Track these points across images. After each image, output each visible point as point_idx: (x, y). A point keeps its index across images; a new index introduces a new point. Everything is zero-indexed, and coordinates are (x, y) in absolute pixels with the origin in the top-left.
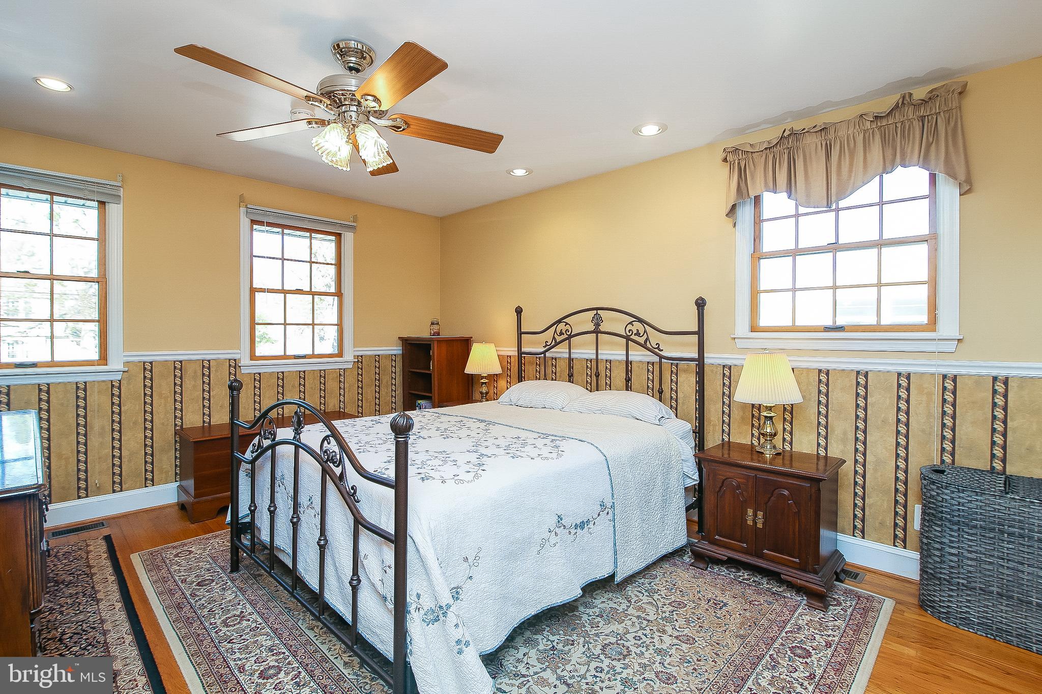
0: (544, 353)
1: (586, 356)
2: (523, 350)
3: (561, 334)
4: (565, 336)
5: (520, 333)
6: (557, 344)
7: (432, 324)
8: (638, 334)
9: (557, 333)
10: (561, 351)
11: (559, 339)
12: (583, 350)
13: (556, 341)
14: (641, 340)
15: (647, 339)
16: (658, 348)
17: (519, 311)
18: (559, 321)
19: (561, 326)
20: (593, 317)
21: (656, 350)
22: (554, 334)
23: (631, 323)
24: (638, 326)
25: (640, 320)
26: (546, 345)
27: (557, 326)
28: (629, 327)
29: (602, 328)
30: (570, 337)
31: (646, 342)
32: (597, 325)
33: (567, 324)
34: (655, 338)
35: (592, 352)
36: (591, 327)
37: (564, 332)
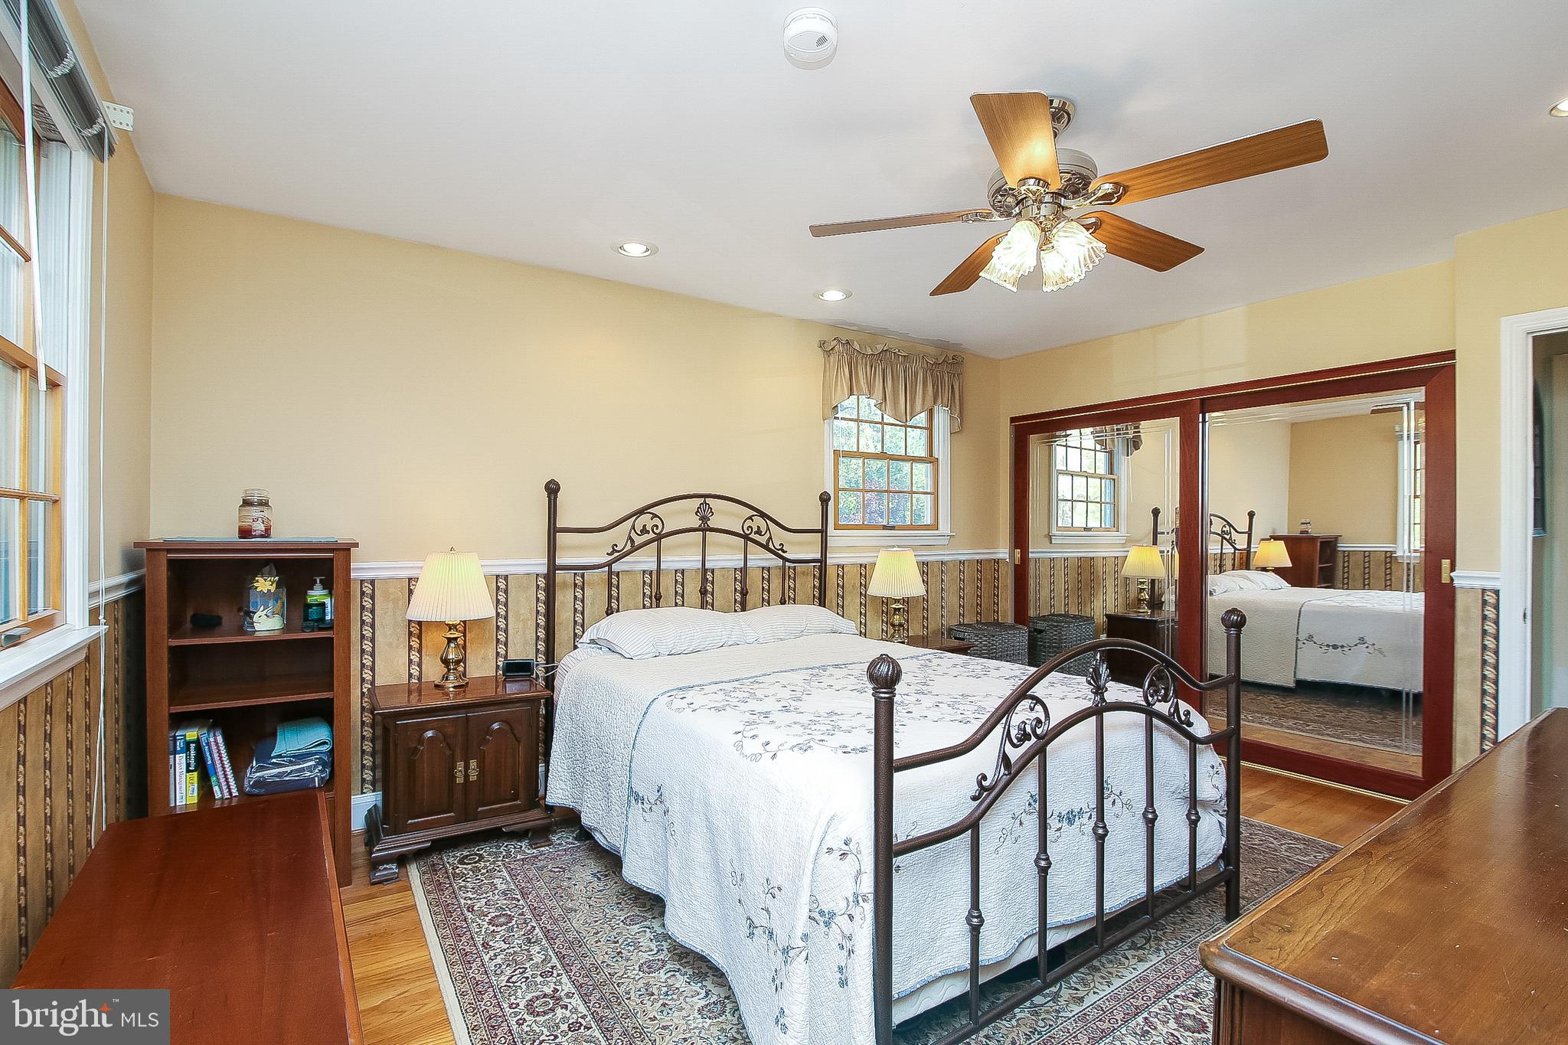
0: (609, 564)
1: (645, 567)
2: (559, 561)
3: (644, 531)
4: (652, 535)
5: (553, 530)
6: (635, 549)
7: (247, 503)
8: (759, 532)
9: (635, 530)
10: (644, 560)
11: (639, 540)
12: (682, 556)
13: (633, 542)
14: (763, 540)
15: (770, 538)
16: (782, 550)
17: (552, 489)
18: (641, 512)
19: (645, 520)
20: (698, 508)
21: (780, 552)
22: (630, 531)
23: (750, 518)
24: (759, 521)
25: (763, 515)
26: (614, 551)
27: (636, 519)
28: (749, 523)
29: (712, 524)
30: (659, 538)
31: (768, 543)
32: (704, 519)
33: (655, 516)
34: (779, 536)
35: (696, 559)
36: (696, 522)
37: (648, 528)
